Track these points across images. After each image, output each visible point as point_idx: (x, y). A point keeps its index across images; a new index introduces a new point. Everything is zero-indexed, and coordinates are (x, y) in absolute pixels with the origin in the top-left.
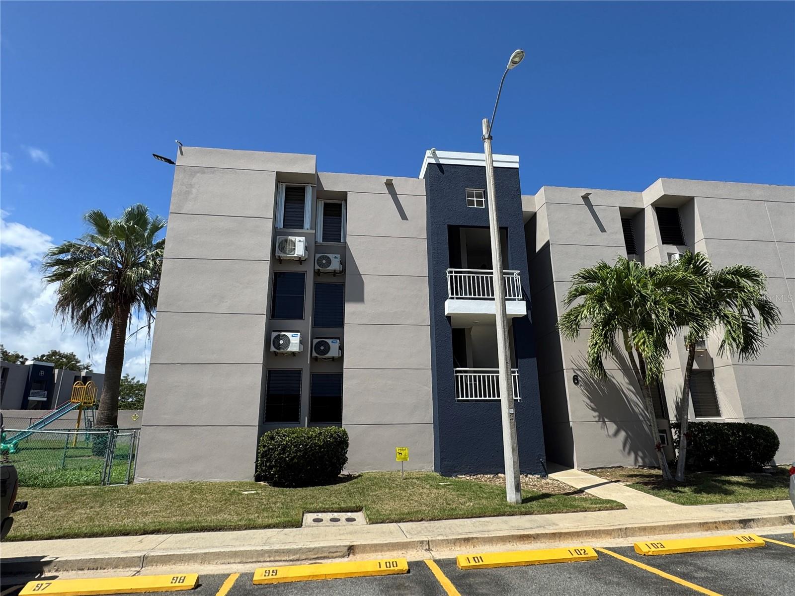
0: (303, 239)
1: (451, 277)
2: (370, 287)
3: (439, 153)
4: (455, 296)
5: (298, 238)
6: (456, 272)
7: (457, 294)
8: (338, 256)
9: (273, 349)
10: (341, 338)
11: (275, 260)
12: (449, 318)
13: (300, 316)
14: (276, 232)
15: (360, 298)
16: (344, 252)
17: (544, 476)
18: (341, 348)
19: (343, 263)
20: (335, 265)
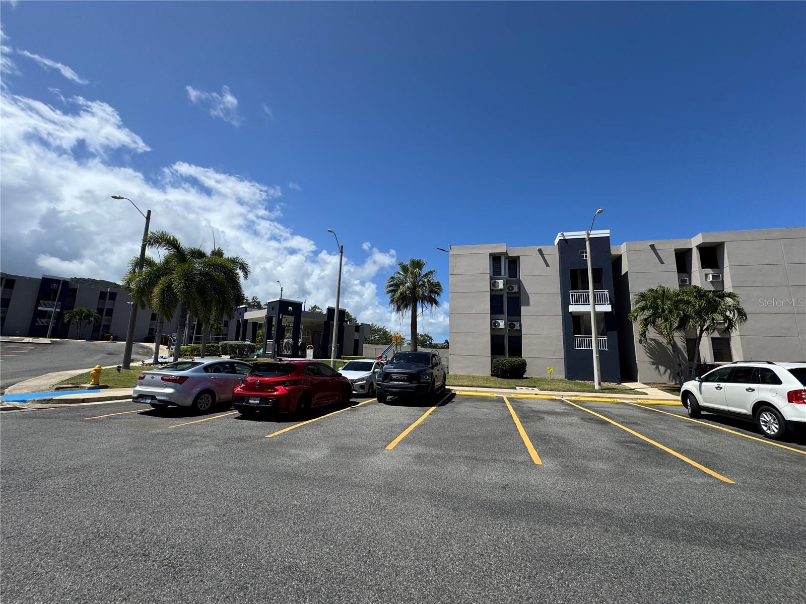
0: (502, 281)
1: (572, 295)
2: (532, 299)
3: (565, 234)
4: (574, 303)
5: (500, 281)
6: (574, 292)
7: (575, 302)
8: (517, 285)
9: (493, 327)
10: (520, 321)
11: (491, 290)
12: (571, 313)
13: (502, 313)
14: (491, 279)
15: (528, 304)
16: (519, 283)
17: (620, 383)
18: (520, 325)
19: (519, 288)
20: (516, 290)
